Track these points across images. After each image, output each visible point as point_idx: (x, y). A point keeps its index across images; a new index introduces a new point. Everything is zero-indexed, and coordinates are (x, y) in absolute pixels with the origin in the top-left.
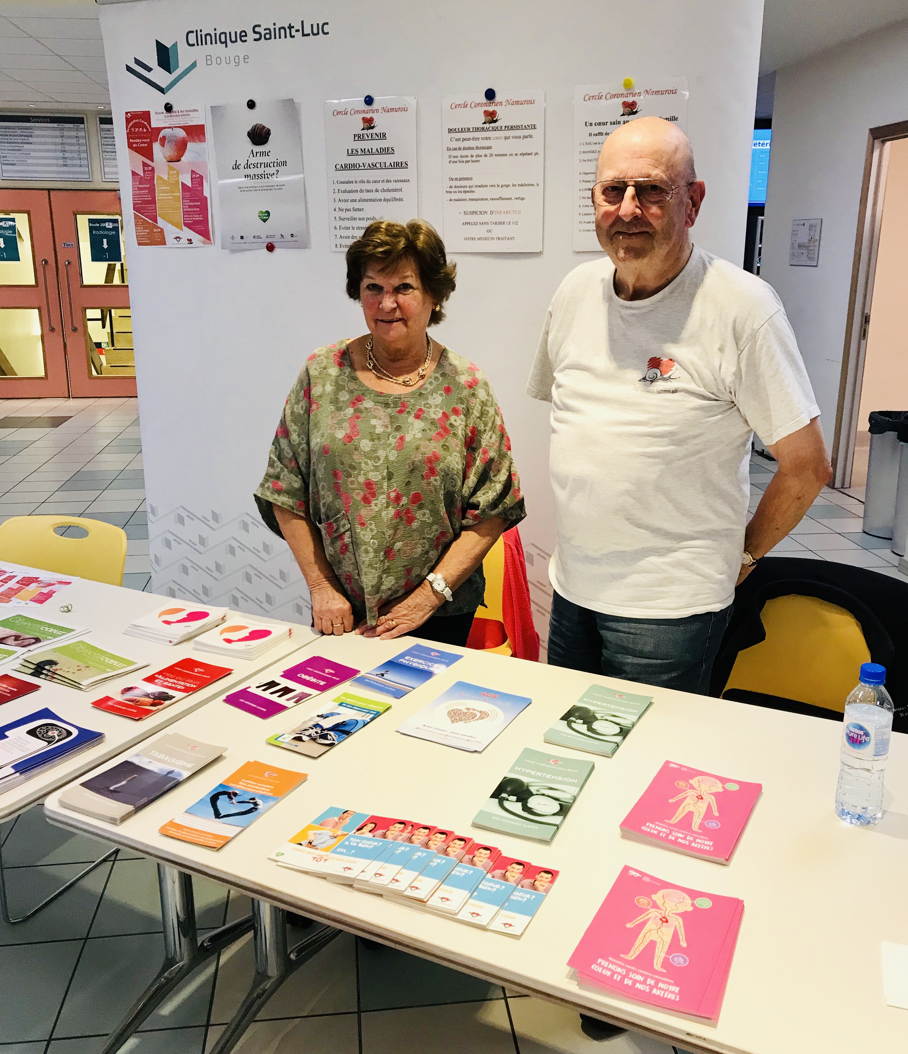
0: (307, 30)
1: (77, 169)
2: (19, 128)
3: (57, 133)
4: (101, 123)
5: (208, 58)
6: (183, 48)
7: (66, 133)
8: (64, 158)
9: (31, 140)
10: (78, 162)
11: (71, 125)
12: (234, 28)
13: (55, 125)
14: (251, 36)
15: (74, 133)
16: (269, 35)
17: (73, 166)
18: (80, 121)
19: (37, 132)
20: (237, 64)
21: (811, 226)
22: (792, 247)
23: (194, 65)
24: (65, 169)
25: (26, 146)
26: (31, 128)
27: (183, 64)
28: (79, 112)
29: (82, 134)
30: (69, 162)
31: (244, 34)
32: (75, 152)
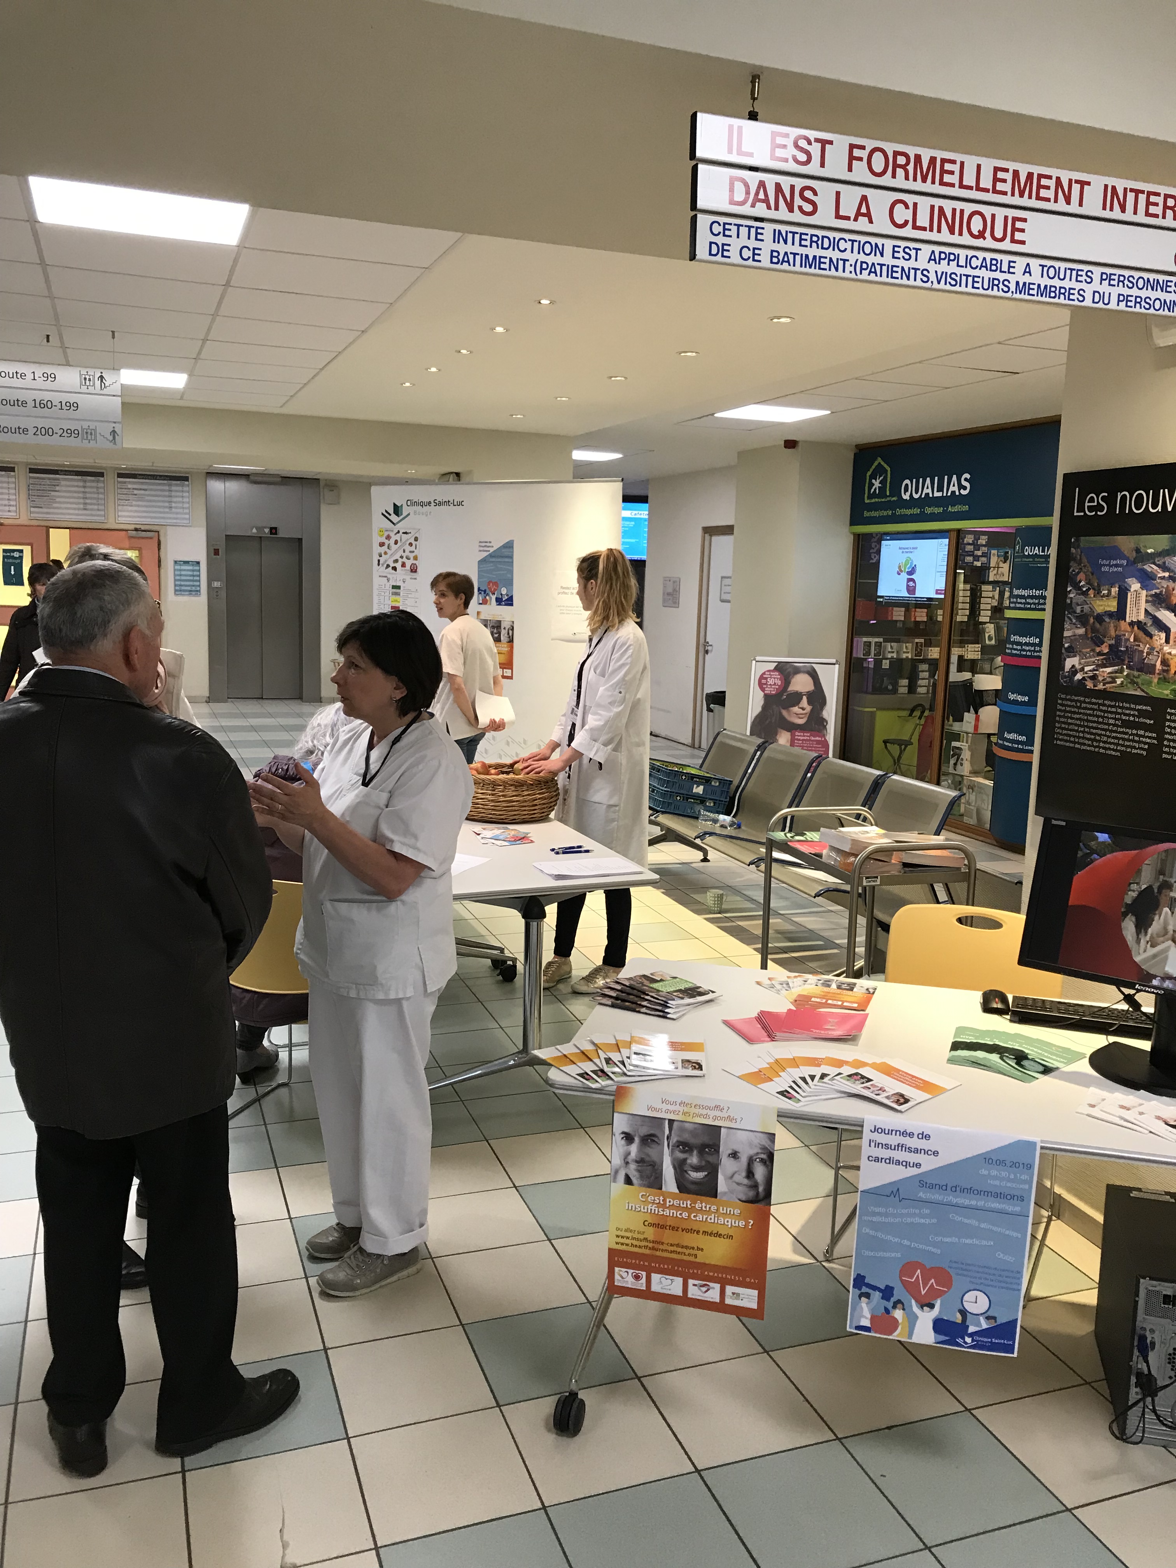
0: (455, 503)
1: (94, 513)
2: (49, 479)
3: (81, 484)
4: (118, 477)
5: (415, 512)
6: (405, 508)
7: (88, 484)
8: (85, 504)
9: (57, 488)
10: (96, 507)
11: (93, 478)
12: (426, 500)
13: (80, 477)
14: (433, 504)
15: (94, 484)
16: (440, 504)
17: (92, 510)
18: (101, 475)
19: (63, 483)
20: (427, 515)
21: (674, 582)
22: (664, 594)
23: (409, 514)
24: (85, 512)
25: (53, 493)
26: (58, 479)
27: (405, 514)
28: (101, 468)
29: (101, 485)
30: (89, 507)
31: (430, 503)
32: (94, 498)
